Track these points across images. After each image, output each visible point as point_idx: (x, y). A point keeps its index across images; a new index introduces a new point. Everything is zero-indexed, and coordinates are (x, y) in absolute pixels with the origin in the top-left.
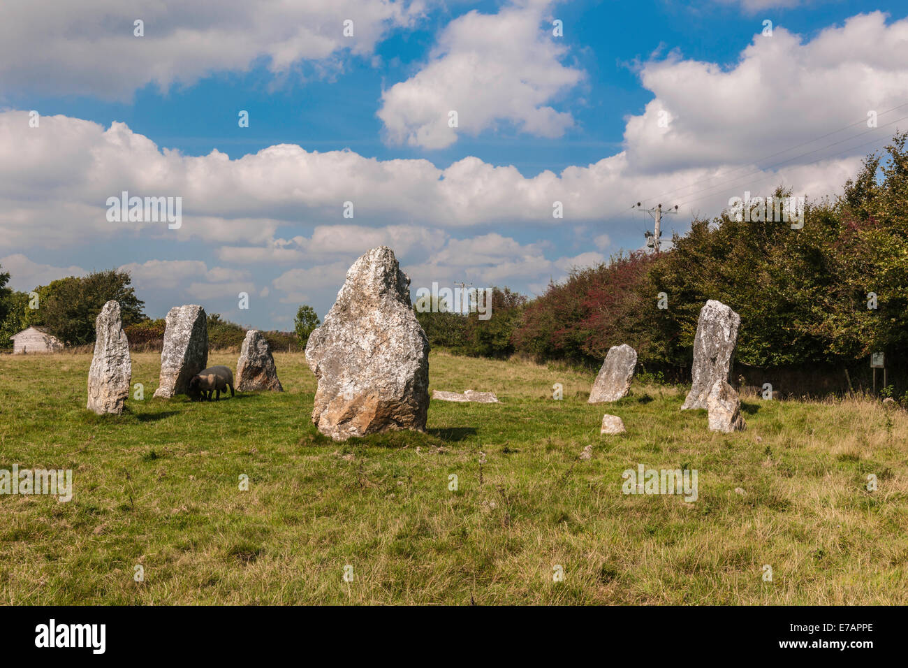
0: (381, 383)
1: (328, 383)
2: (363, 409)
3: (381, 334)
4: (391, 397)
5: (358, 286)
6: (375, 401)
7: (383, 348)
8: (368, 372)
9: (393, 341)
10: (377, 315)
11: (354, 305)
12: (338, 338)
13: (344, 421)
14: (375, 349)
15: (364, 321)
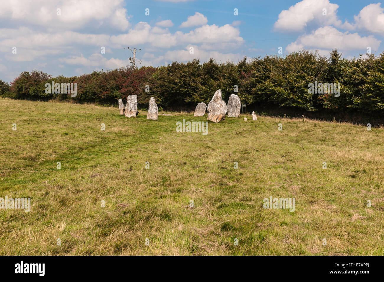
0: (222, 113)
1: (213, 113)
2: (220, 117)
3: (221, 104)
4: (224, 115)
5: (217, 96)
6: (222, 116)
7: (222, 107)
8: (220, 111)
9: (223, 106)
10: (220, 101)
11: (216, 99)
12: (214, 105)
13: (217, 119)
14: (220, 107)
15: (218, 102)
